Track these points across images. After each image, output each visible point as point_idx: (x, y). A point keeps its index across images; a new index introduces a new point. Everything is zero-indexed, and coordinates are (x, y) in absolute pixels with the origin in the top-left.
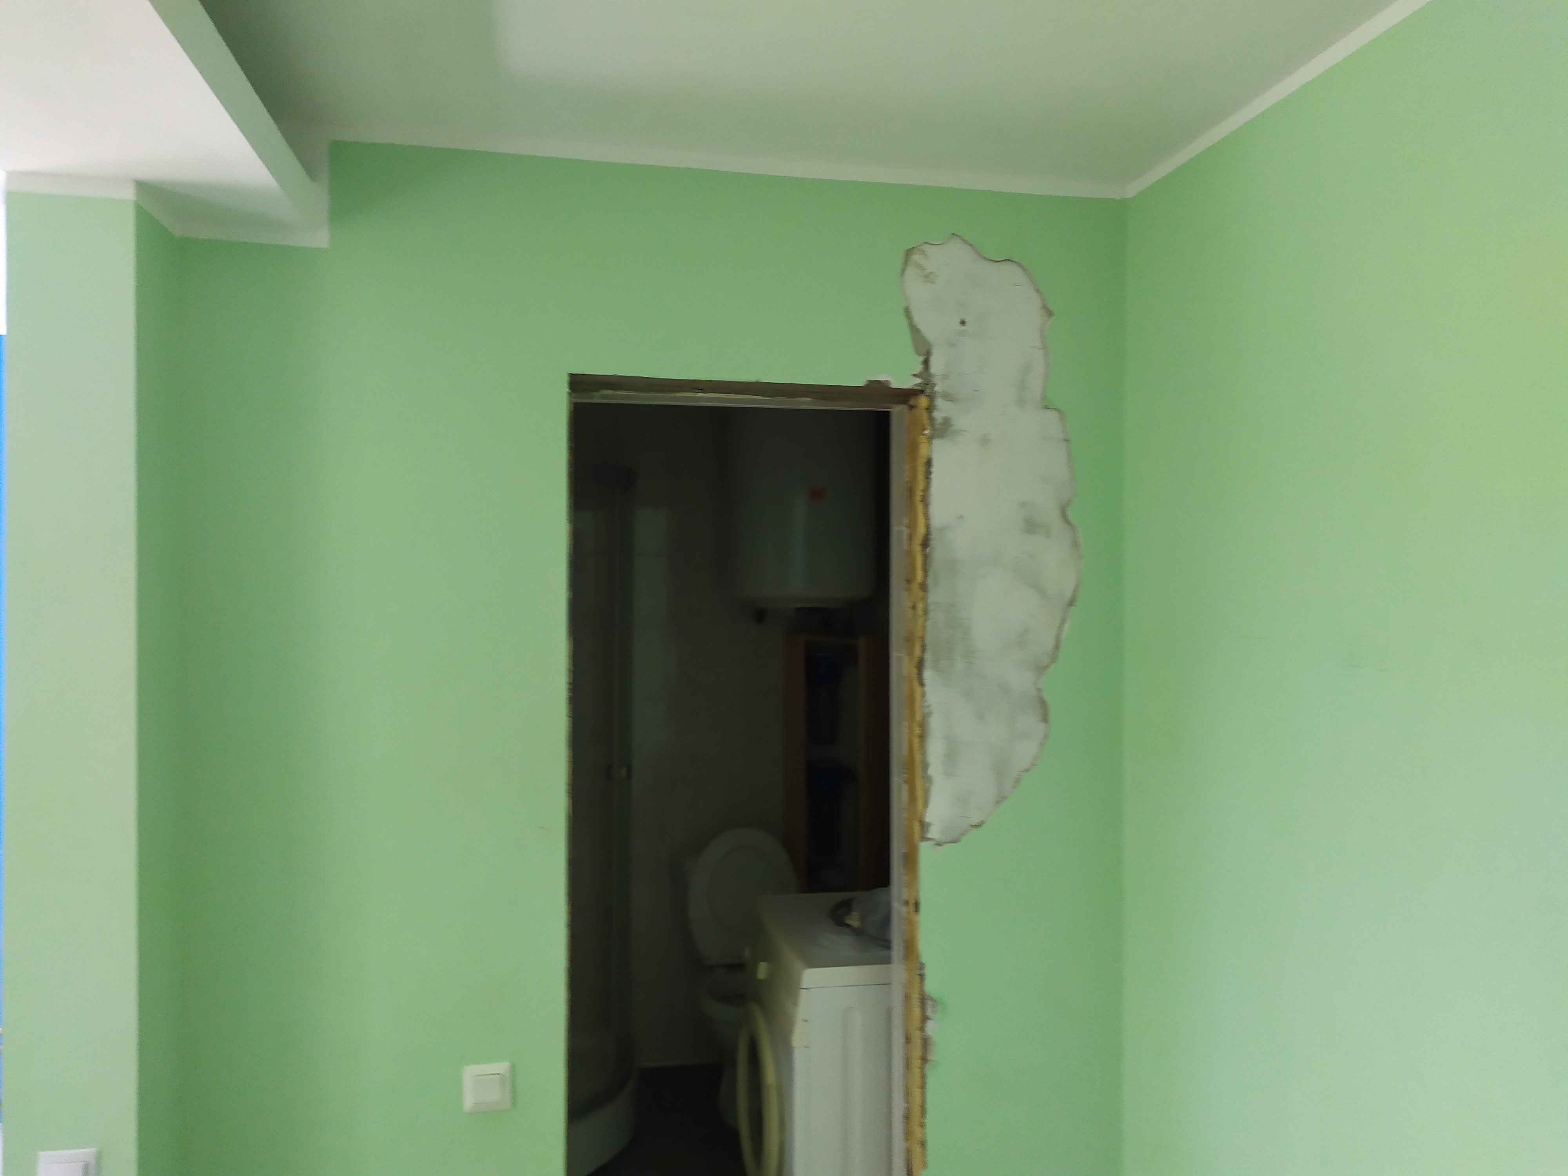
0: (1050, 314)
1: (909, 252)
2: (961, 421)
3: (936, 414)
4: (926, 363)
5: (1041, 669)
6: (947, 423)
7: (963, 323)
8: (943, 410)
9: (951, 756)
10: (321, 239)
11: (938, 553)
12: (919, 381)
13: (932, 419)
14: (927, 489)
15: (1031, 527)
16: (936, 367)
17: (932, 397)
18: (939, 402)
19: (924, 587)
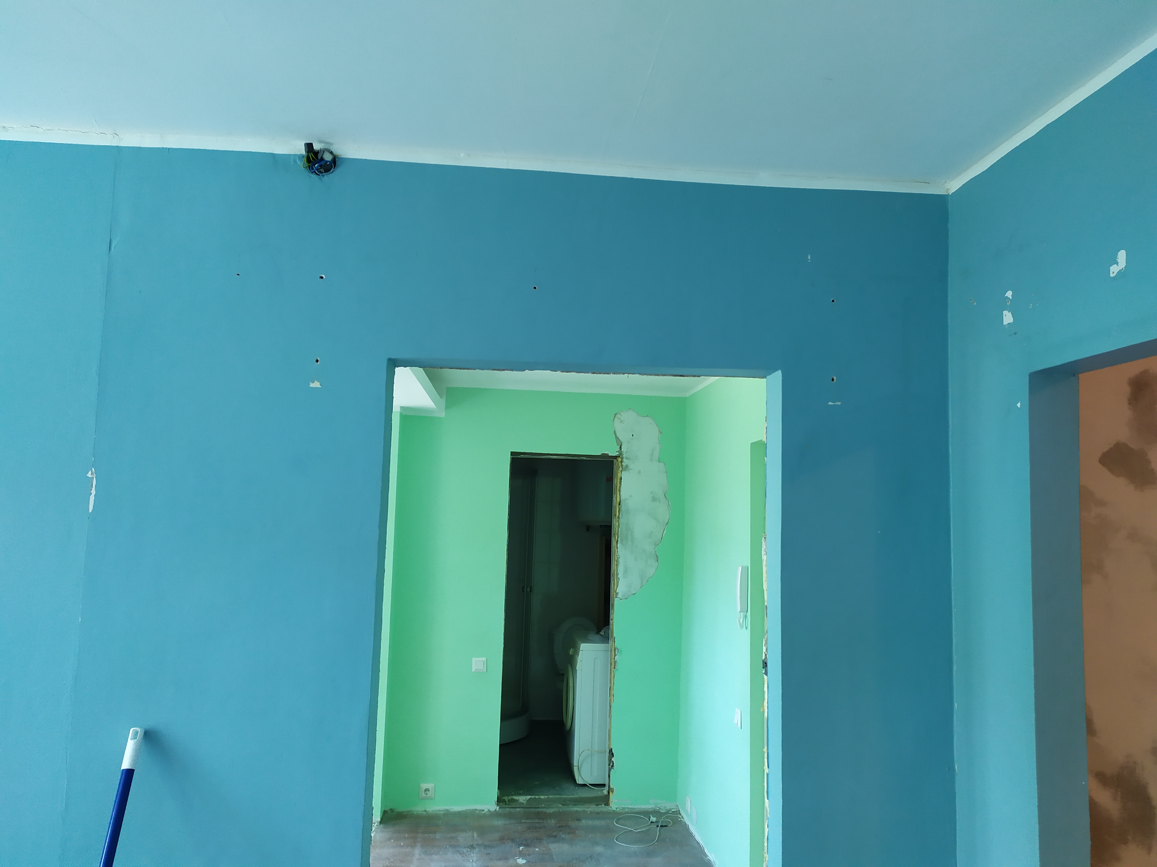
0: (661, 433)
1: (616, 414)
2: (631, 466)
3: (623, 464)
4: (621, 448)
5: (656, 545)
6: (627, 466)
7: (633, 435)
8: (626, 462)
9: (626, 571)
10: (443, 415)
11: (623, 508)
12: (618, 453)
13: (622, 465)
14: (620, 487)
15: (654, 499)
16: (624, 449)
17: (622, 458)
18: (624, 460)
19: (619, 517)
